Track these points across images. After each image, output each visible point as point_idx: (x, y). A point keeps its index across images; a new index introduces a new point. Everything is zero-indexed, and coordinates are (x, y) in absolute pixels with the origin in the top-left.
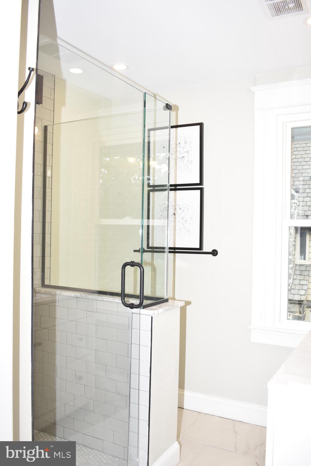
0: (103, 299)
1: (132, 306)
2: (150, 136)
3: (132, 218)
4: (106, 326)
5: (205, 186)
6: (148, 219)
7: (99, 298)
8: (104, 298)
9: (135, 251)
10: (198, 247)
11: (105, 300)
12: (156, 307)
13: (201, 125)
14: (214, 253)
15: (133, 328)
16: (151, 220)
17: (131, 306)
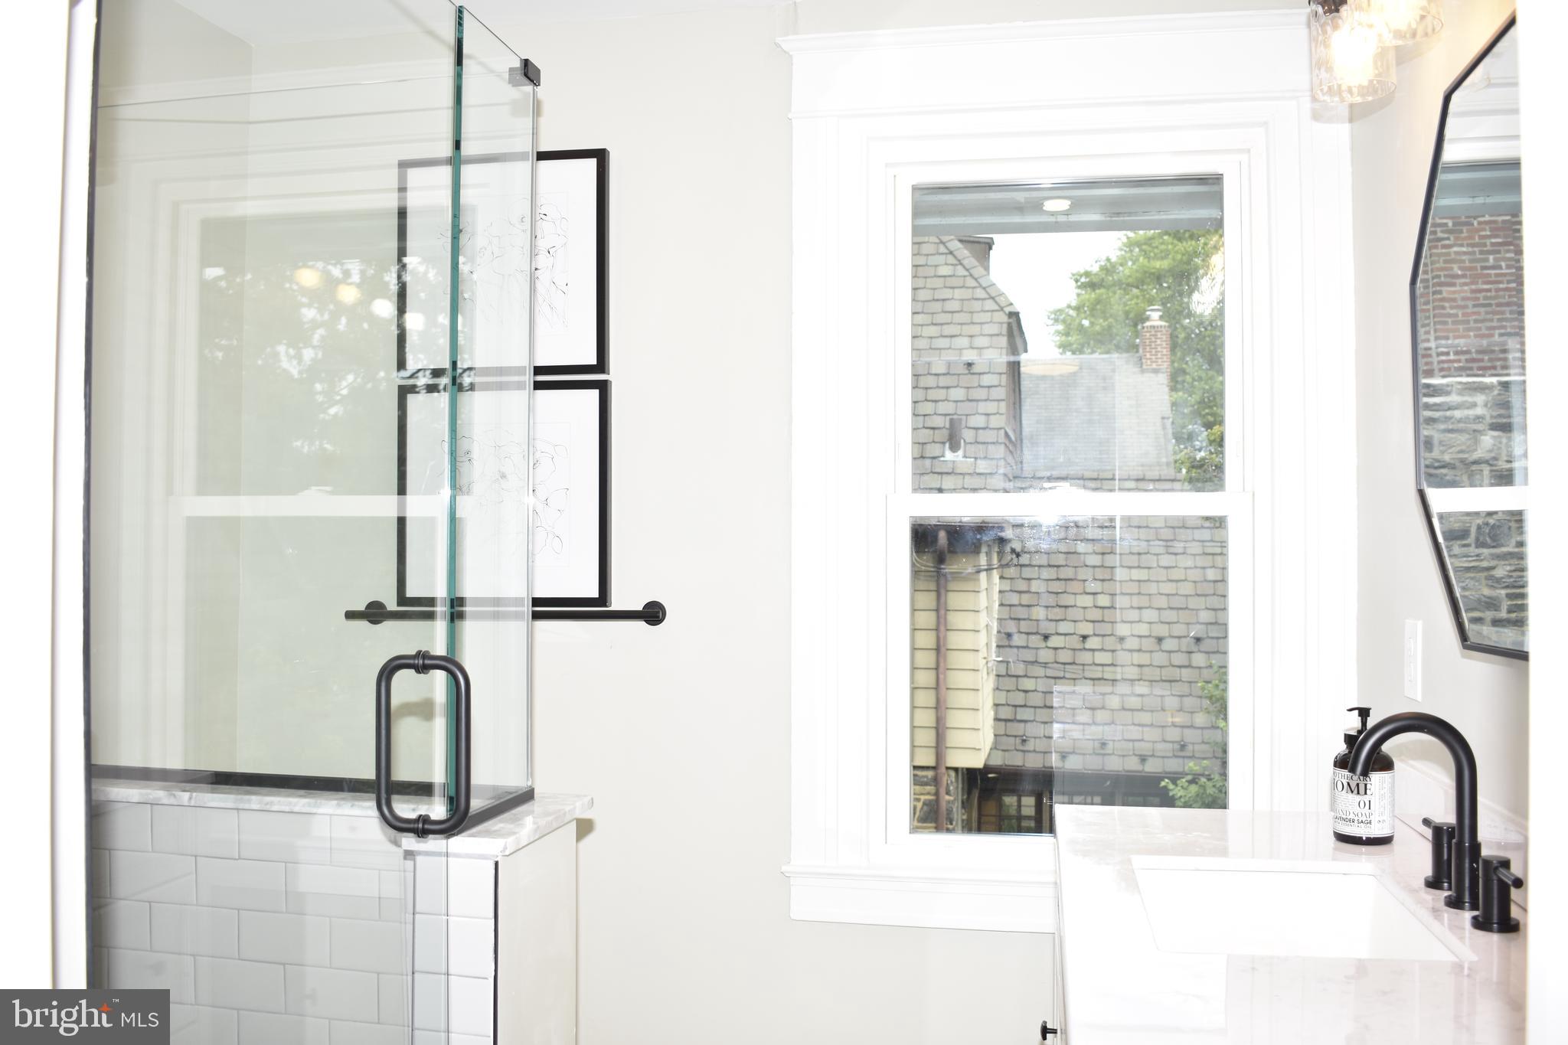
0: (268, 807)
1: (422, 828)
2: (408, 186)
3: (332, 493)
4: (284, 910)
5: (615, 375)
6: (399, 494)
7: (249, 801)
8: (272, 803)
9: (351, 615)
10: (595, 594)
11: (275, 808)
12: (501, 822)
13: (600, 156)
14: (653, 614)
15: (418, 909)
16: (409, 498)
17: (420, 826)
